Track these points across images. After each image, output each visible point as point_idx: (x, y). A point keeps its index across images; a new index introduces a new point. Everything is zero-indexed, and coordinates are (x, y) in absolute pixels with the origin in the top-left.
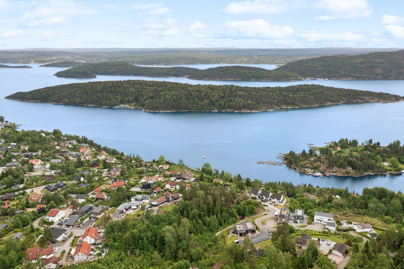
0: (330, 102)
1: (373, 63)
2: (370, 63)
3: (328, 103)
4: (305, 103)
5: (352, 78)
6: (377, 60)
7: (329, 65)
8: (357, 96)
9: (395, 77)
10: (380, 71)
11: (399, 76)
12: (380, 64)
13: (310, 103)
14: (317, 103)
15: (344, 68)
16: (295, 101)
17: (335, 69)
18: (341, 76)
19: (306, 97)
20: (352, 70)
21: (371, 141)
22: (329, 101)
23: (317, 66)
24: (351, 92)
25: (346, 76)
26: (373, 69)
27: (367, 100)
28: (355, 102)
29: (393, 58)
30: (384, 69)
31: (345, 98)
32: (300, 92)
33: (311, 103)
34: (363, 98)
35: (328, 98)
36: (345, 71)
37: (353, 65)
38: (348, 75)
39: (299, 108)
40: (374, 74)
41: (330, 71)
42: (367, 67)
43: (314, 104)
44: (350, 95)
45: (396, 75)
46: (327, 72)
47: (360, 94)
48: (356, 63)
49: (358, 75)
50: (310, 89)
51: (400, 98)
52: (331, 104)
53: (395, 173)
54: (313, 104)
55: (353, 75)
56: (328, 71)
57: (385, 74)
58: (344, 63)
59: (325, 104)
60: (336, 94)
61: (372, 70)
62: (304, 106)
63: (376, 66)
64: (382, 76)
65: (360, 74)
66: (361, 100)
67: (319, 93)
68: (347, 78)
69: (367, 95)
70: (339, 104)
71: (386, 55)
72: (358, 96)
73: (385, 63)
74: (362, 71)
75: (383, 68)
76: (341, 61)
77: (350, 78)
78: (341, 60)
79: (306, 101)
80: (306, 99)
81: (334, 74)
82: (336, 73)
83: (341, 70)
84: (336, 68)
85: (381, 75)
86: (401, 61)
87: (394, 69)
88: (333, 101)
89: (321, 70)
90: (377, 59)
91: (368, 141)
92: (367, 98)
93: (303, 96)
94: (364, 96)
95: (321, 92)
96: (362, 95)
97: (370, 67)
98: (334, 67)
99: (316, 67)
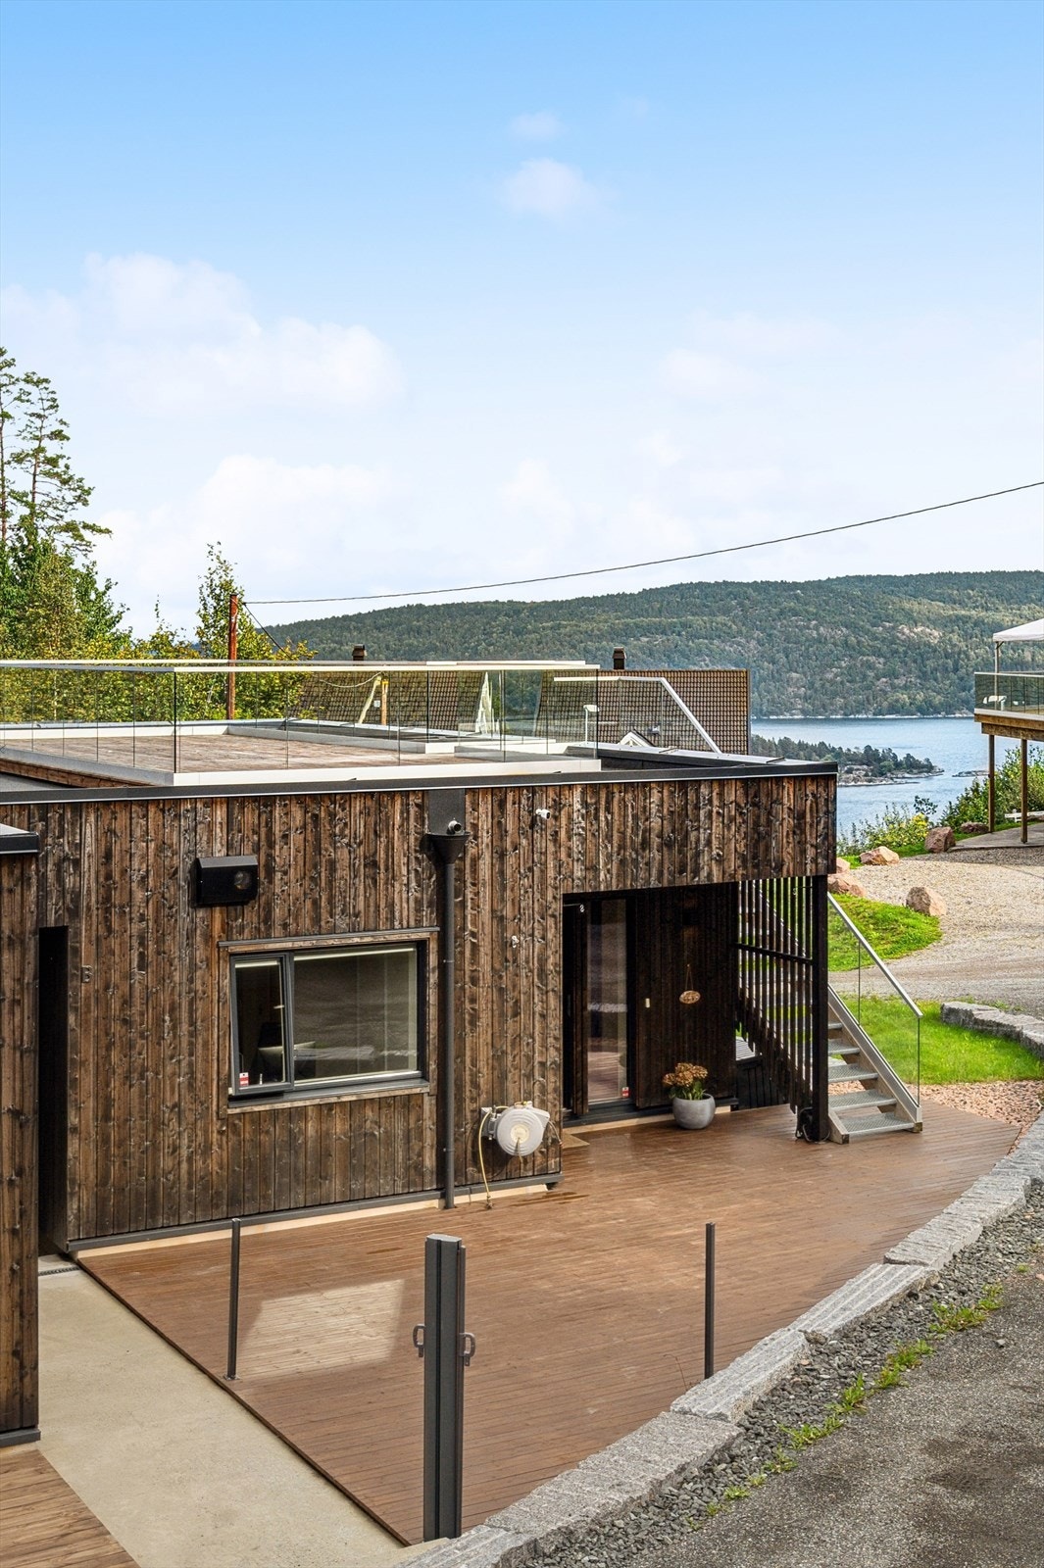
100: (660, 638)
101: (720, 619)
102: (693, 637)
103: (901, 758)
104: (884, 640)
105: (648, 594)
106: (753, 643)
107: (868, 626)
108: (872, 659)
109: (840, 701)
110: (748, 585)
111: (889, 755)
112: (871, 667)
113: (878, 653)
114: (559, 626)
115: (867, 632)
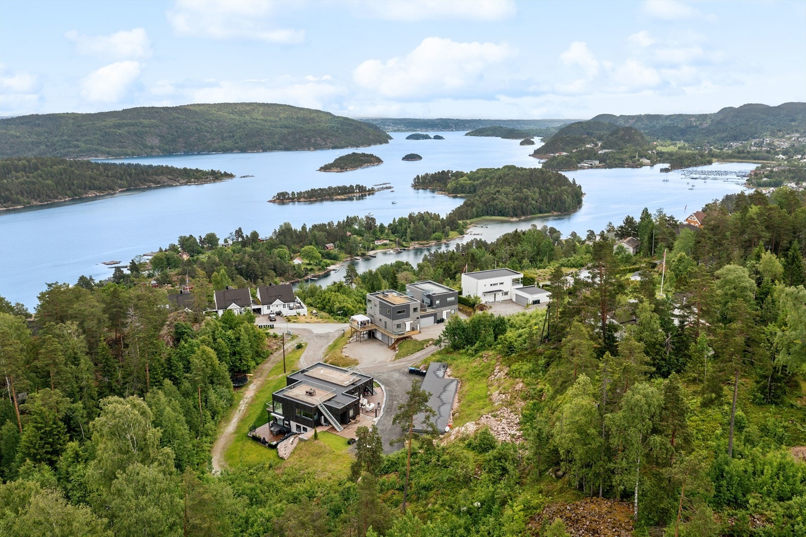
0: (93, 191)
1: (138, 126)
2: (133, 126)
3: (89, 193)
4: (36, 197)
5: (106, 155)
6: (146, 122)
7: (47, 132)
8: (145, 175)
9: (184, 152)
10: (156, 142)
11: (191, 150)
12: (152, 129)
13: (49, 197)
14: (67, 195)
15: (82, 136)
16: (7, 193)
17: (65, 140)
18: (83, 154)
19: (34, 183)
20: (101, 140)
21: (239, 232)
22: (90, 189)
23: (18, 134)
24: (131, 170)
25: (93, 153)
26: (142, 138)
27: (165, 182)
28: (144, 188)
29: (171, 118)
30: (162, 137)
31: (122, 182)
32: (13, 173)
33: (51, 194)
34: (158, 178)
35: (87, 182)
36: (88, 142)
37: (101, 131)
38: (96, 150)
39: (25, 207)
40: (146, 147)
41: (54, 145)
42: (129, 133)
43: (60, 197)
44: (130, 175)
45: (185, 147)
46: (47, 146)
47: (150, 171)
48: (106, 126)
49: (117, 150)
50: (37, 165)
51: (222, 175)
52: (96, 196)
53: (321, 274)
54: (56, 198)
55: (107, 149)
56: (49, 144)
57: (167, 147)
58: (79, 126)
59: (84, 196)
60: (101, 174)
61: (140, 139)
62: (35, 203)
63: (146, 132)
64: (160, 150)
65: (119, 147)
66: (154, 183)
67: (61, 175)
68: (97, 157)
69: (162, 173)
70: (115, 193)
71: (157, 112)
72: (147, 175)
73: (160, 125)
74: (121, 142)
75: (160, 137)
76: (73, 123)
77: (101, 156)
78: (71, 121)
79: (36, 191)
80: (37, 186)
81: (66, 150)
82: (70, 147)
83: (78, 140)
84: (66, 138)
85: (159, 148)
86: (186, 123)
87: (179, 138)
88: (99, 189)
89: (32, 143)
90: (143, 119)
91: (234, 233)
92: (165, 179)
93: (25, 180)
94: (157, 175)
95: (65, 170)
96: (153, 175)
97: (136, 134)
98: (62, 136)
99: (17, 137)
100: (132, 127)
101: (153, 121)
102: (143, 127)
103: (223, 173)
104: (209, 127)
105: (125, 111)
106: (165, 129)
107: (203, 122)
108: (206, 134)
109: (196, 148)
110: (160, 108)
111: (219, 172)
112: (206, 136)
113: (207, 132)
114: (94, 124)
115: (203, 125)
